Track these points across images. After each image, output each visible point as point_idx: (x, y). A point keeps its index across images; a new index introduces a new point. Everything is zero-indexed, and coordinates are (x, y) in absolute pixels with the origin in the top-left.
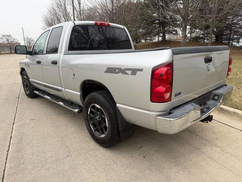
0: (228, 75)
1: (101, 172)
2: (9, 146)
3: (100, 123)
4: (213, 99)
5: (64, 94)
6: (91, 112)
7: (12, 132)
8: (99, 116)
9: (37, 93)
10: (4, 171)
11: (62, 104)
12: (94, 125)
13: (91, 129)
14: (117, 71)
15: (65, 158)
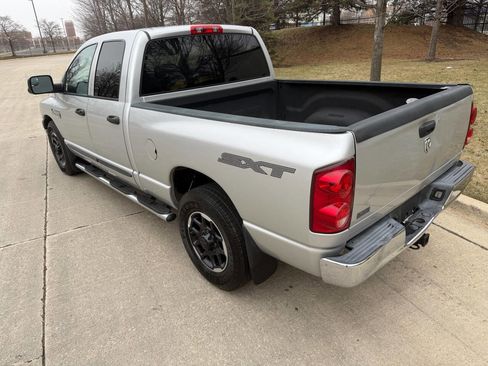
0: (466, 143)
1: (219, 341)
2: (44, 289)
3: (211, 247)
4: (433, 197)
5: (138, 181)
6: (193, 224)
7: (45, 257)
8: (208, 235)
9: (82, 168)
10: (43, 341)
11: (133, 197)
12: (201, 250)
13: (195, 254)
14: (243, 162)
15: (149, 312)
